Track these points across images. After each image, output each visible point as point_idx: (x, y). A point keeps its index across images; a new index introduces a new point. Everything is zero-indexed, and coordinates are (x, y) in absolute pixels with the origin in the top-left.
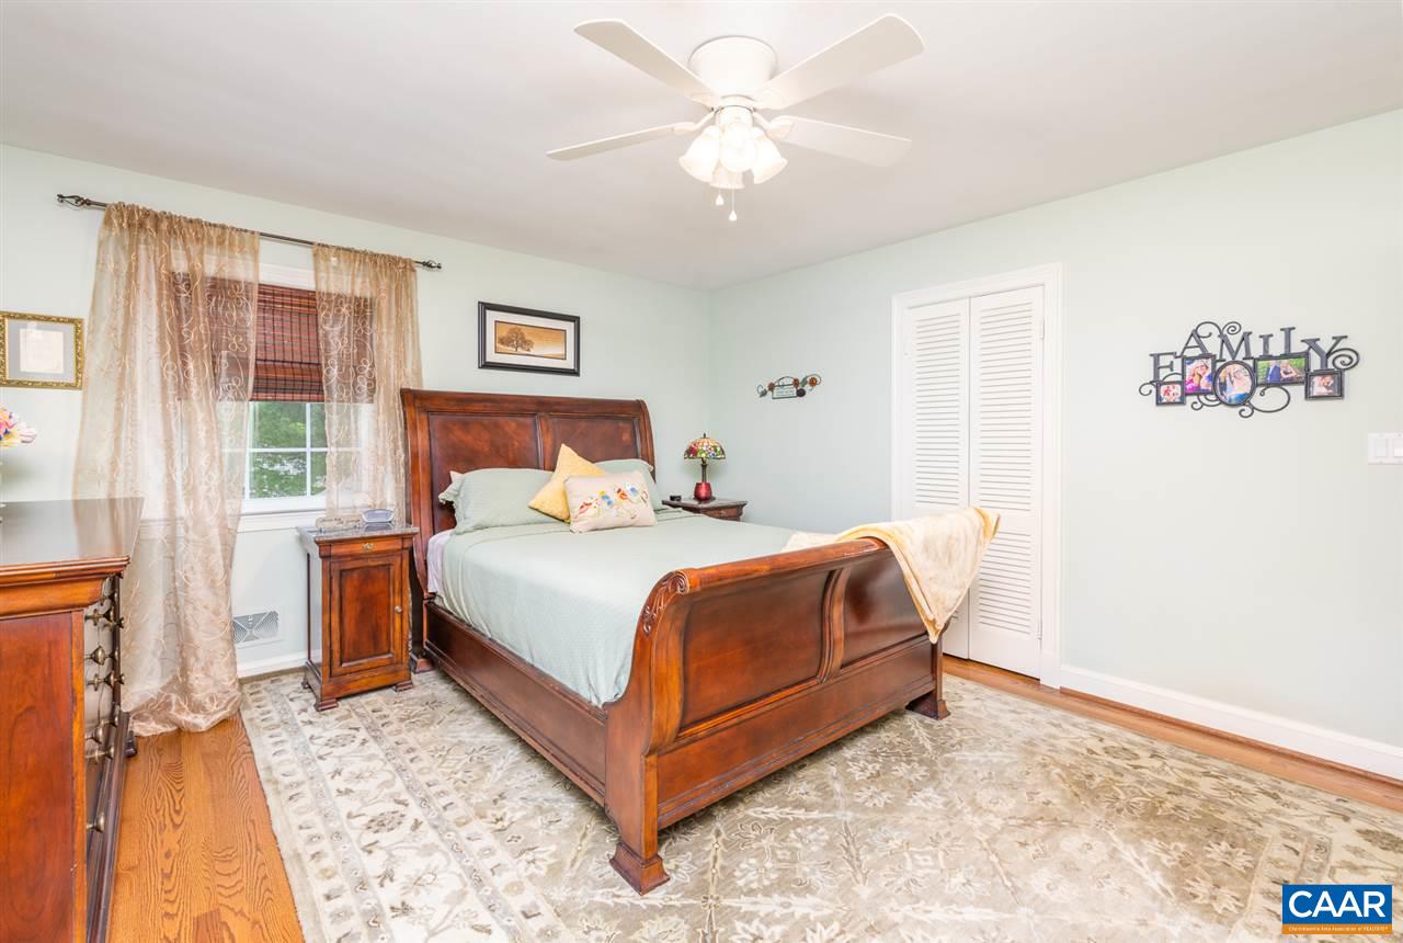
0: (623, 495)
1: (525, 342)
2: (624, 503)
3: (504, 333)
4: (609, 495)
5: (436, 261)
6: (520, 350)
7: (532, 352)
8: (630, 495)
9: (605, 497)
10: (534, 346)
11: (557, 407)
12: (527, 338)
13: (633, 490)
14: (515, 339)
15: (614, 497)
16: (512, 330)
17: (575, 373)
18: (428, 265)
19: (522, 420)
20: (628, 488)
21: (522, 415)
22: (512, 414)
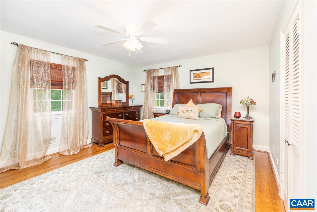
0: (187, 111)
1: (200, 76)
2: (188, 113)
3: (195, 75)
4: (184, 110)
5: (180, 65)
6: (199, 78)
7: (202, 78)
8: (190, 111)
9: (183, 111)
10: (202, 77)
11: (203, 91)
12: (200, 75)
13: (191, 110)
14: (198, 76)
15: (185, 111)
16: (197, 75)
17: (212, 82)
18: (179, 66)
19: (194, 94)
20: (190, 110)
21: (194, 93)
22: (192, 93)
